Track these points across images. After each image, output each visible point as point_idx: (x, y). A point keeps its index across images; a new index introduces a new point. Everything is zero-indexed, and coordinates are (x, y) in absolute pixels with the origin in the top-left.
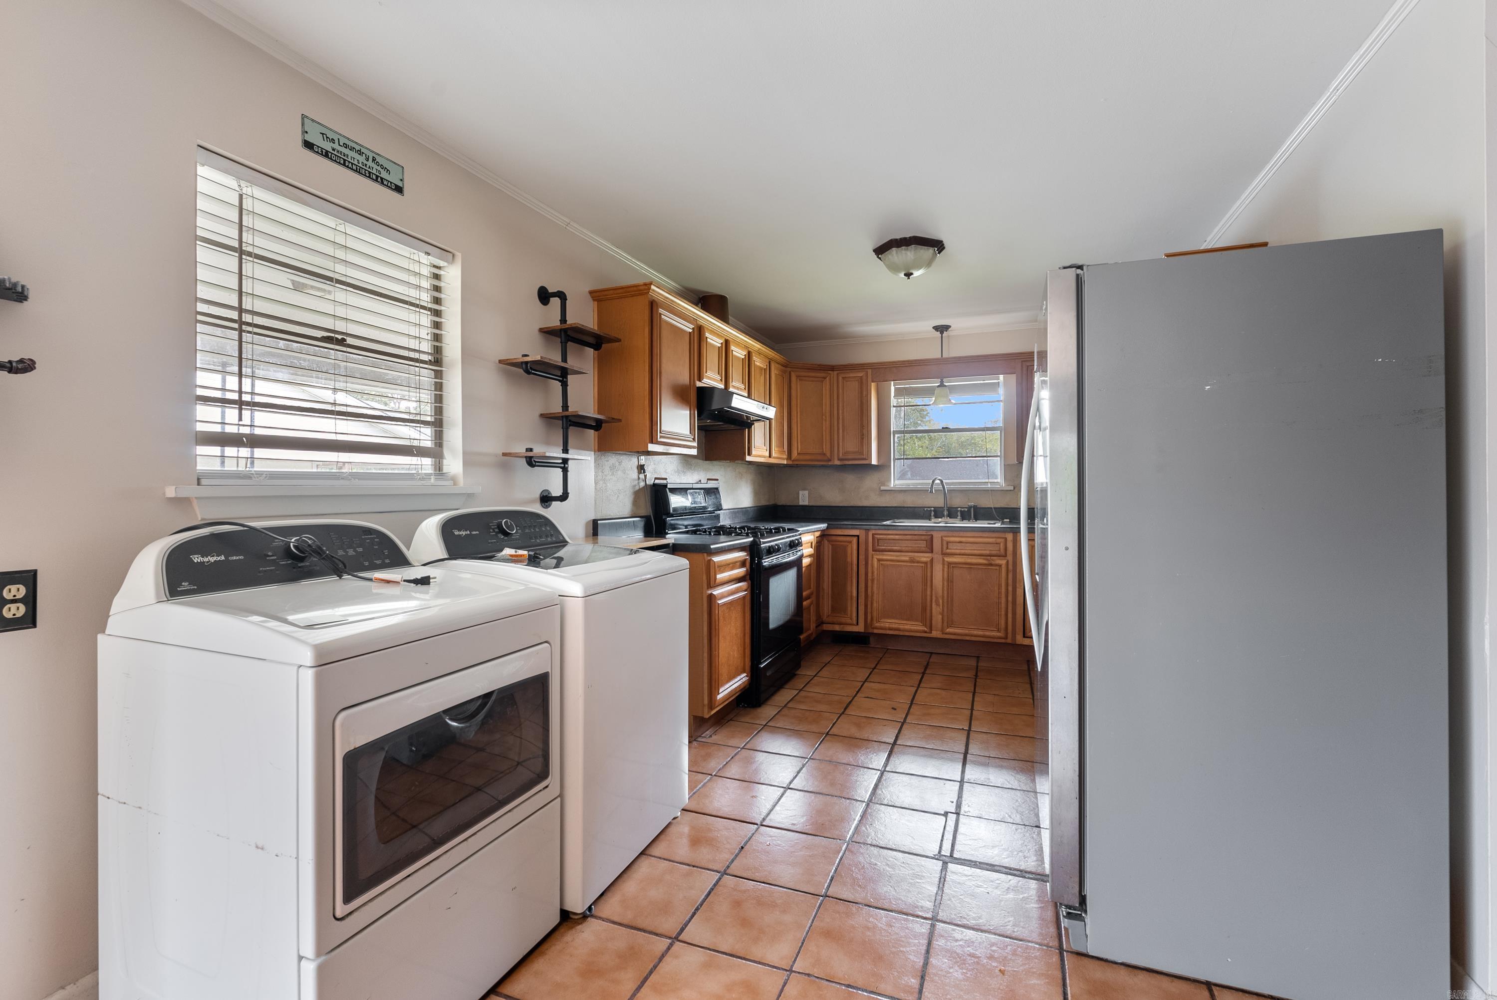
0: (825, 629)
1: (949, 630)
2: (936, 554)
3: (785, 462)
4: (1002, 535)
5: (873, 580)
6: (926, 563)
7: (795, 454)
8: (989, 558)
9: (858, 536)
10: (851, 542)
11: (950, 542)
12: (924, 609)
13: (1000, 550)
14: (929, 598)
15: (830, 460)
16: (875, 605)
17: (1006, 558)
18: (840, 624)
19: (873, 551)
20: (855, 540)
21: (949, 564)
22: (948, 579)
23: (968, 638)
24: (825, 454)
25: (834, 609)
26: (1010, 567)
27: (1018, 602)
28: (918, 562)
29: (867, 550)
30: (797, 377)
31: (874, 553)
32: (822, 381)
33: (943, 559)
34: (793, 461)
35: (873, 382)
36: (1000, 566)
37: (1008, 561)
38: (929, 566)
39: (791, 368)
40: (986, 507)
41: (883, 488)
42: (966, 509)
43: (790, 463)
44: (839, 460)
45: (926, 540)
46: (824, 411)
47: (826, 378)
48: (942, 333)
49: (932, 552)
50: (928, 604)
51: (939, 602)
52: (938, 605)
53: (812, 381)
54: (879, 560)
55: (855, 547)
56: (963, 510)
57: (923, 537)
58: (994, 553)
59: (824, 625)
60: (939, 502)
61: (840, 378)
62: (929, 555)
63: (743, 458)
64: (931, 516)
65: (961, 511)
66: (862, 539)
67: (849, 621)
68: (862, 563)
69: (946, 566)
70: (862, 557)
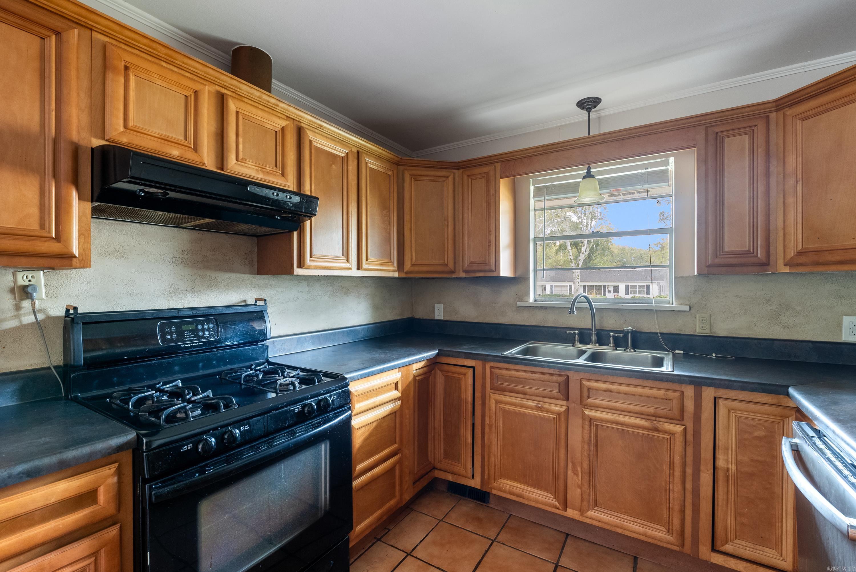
0: (436, 476)
1: (591, 513)
2: (574, 402)
3: (396, 275)
4: (677, 387)
5: (490, 426)
6: (559, 414)
7: (408, 266)
8: (654, 418)
9: (474, 368)
10: (465, 374)
11: (593, 389)
12: (556, 477)
13: (672, 409)
14: (562, 464)
15: (453, 272)
16: (493, 459)
17: (682, 423)
18: (453, 473)
19: (491, 389)
20: (470, 372)
21: (591, 420)
22: (590, 441)
23: (619, 531)
24: (447, 265)
25: (447, 455)
26: (690, 438)
27: (702, 494)
28: (548, 411)
29: (484, 386)
30: (411, 175)
31: (492, 391)
32: (443, 181)
33: (583, 412)
34: (406, 273)
35: (502, 178)
36: (673, 435)
37: (685, 429)
38: (563, 419)
39: (404, 166)
40: (649, 331)
41: (519, 304)
42: (621, 335)
43: (404, 275)
44: (464, 271)
45: (559, 383)
46: (446, 215)
47: (448, 177)
48: (589, 111)
49: (567, 399)
50: (562, 470)
51: (577, 470)
52: (576, 474)
53: (431, 181)
54: (497, 402)
55: (470, 381)
56: (616, 335)
57: (555, 378)
58: (662, 412)
59: (436, 471)
60: (586, 323)
61: (465, 177)
62: (564, 403)
63: (290, 271)
64: (575, 341)
65: (614, 336)
66: (478, 371)
67: (463, 472)
68: (478, 402)
69: (587, 423)
70: (478, 395)
